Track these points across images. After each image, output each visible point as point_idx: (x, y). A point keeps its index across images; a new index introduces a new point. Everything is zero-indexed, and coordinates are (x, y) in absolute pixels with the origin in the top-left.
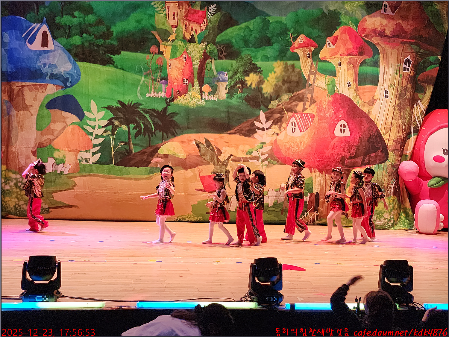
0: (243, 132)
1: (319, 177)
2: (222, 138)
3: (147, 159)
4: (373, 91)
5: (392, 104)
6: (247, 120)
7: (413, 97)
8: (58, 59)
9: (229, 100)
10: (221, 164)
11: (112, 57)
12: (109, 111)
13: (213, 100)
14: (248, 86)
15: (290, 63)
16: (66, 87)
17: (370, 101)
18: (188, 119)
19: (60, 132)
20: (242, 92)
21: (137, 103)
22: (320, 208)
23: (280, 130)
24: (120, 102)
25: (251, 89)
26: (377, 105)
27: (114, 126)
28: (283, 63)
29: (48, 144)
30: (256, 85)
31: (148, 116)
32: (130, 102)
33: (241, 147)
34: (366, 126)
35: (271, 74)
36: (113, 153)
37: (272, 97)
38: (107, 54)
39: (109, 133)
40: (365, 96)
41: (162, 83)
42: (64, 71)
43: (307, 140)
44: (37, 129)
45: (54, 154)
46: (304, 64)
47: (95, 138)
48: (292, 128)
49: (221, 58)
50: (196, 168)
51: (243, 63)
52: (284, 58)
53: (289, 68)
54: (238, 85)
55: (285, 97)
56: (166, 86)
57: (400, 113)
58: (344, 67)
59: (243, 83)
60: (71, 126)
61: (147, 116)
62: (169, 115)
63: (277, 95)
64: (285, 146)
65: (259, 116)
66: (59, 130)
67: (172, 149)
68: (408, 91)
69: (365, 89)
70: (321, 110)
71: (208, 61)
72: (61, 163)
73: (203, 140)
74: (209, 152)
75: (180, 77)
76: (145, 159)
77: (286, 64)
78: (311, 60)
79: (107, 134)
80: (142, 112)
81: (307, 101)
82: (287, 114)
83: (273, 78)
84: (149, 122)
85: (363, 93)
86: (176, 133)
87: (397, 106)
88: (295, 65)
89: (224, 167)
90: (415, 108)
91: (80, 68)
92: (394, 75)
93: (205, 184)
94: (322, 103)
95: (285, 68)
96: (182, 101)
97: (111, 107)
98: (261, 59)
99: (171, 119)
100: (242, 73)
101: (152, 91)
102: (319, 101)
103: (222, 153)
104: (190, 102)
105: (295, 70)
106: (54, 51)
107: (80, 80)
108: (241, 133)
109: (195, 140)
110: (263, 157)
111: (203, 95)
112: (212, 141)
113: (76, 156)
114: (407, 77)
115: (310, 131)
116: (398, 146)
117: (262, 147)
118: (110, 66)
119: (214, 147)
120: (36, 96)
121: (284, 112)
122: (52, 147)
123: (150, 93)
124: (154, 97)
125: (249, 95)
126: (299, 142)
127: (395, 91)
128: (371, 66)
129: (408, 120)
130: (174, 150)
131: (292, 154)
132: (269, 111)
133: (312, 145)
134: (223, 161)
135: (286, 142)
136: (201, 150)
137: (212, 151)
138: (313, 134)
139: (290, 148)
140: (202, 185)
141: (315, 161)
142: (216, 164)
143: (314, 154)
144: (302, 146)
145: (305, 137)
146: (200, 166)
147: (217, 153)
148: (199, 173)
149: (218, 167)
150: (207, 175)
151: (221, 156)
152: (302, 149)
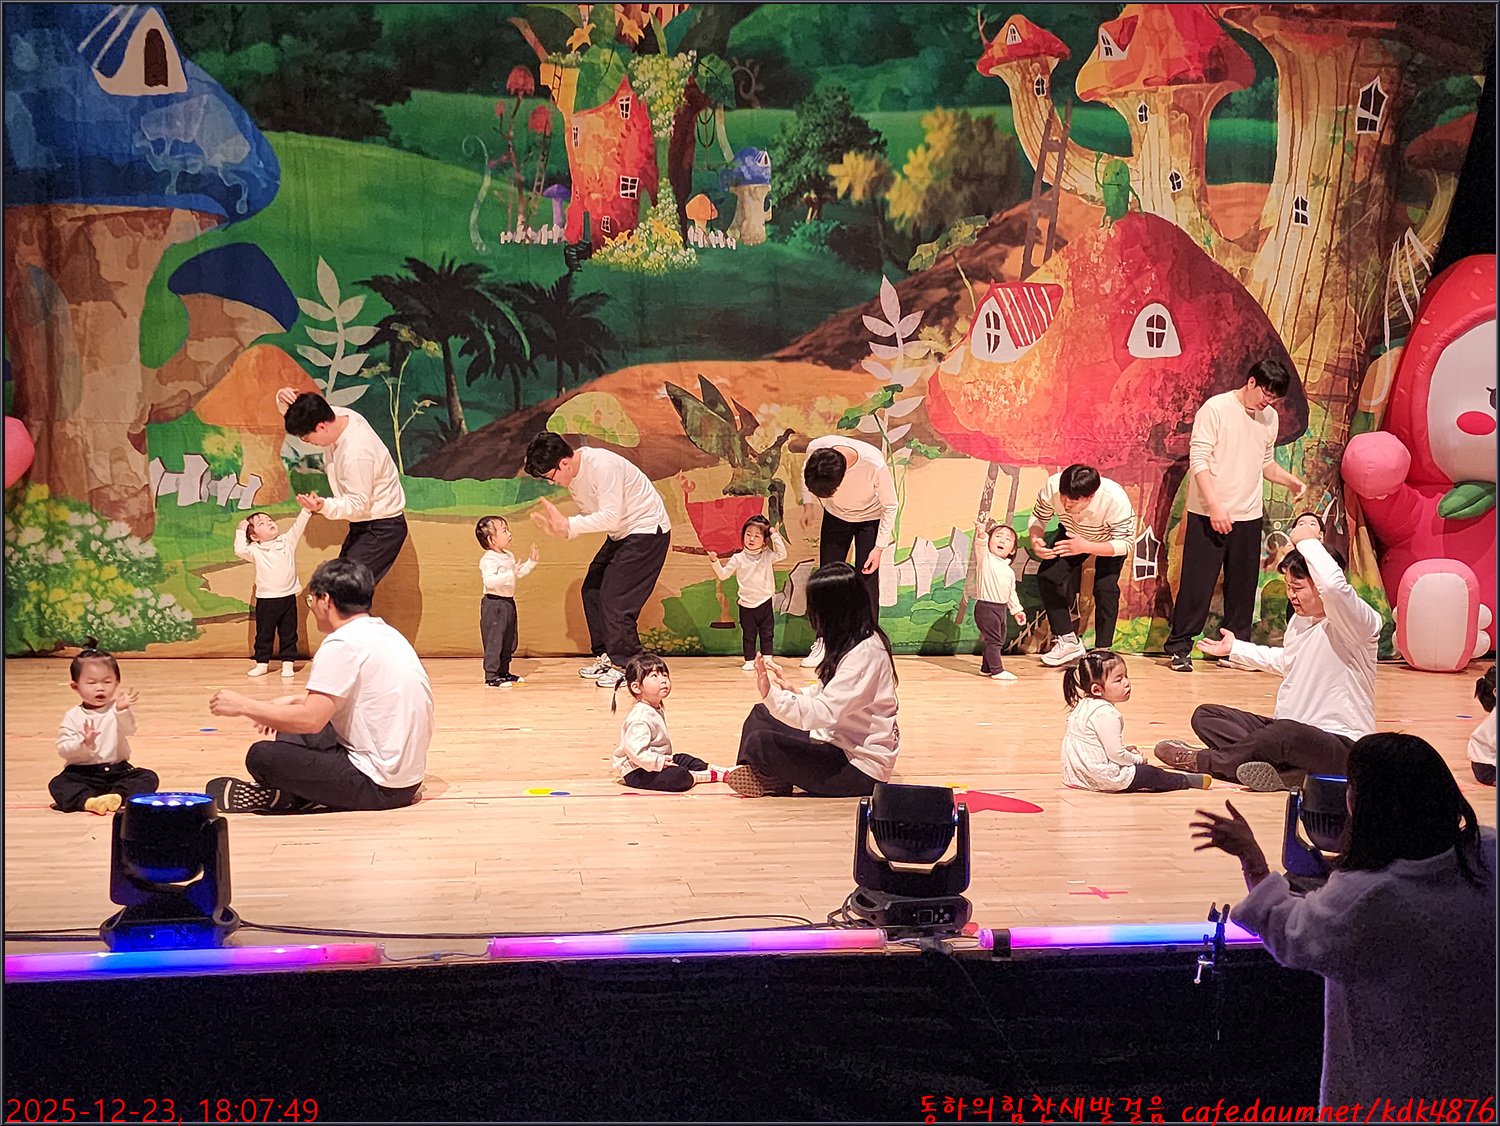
0: (826, 352)
2: (758, 377)
3: (510, 451)
4: (1255, 203)
5: (1319, 245)
6: (840, 311)
7: (1391, 214)
8: (202, 124)
9: (778, 246)
10: (754, 461)
11: (380, 112)
12: (379, 294)
13: (722, 246)
14: (840, 195)
15: (977, 113)
16: (234, 217)
17: (1246, 235)
18: (642, 314)
19: (220, 373)
20: (819, 217)
21: (471, 265)
23: (950, 343)
24: (413, 264)
25: (850, 204)
26: (1268, 249)
27: (398, 346)
28: (955, 116)
29: (182, 410)
30: (864, 191)
31: (508, 309)
32: (447, 264)
33: (821, 404)
34: (1235, 319)
35: (915, 152)
36: (398, 435)
37: (919, 229)
38: (361, 100)
39: (382, 367)
40: (1230, 217)
41: (549, 196)
42: (224, 164)
43: (1039, 373)
44: (142, 361)
45: (203, 442)
46: (1024, 115)
47: (336, 388)
48: (989, 335)
49: (748, 105)
50: (672, 479)
51: (818, 116)
52: (957, 99)
53: (975, 130)
54: (805, 196)
55: (965, 232)
56: (564, 203)
57: (1348, 272)
58: (1158, 121)
59: (822, 185)
60: (256, 350)
61: (505, 307)
62: (577, 302)
63: (935, 225)
64: (966, 395)
65: (877, 297)
66: (216, 363)
67: (591, 418)
68: (1373, 196)
69: (1229, 194)
70: (1084, 272)
71: (702, 114)
72: (228, 474)
73: (695, 382)
74: (715, 422)
75: (612, 173)
76: (505, 451)
77: (965, 116)
78: (1049, 102)
79: (376, 370)
80: (488, 295)
81: (1037, 241)
82: (969, 287)
83: (921, 166)
84: (513, 327)
85: (1224, 210)
86: (605, 363)
87: (1336, 249)
88: (997, 120)
89: (766, 471)
90: (1396, 253)
91: (275, 150)
92: (1327, 147)
93: (704, 531)
94: (1087, 247)
95: (961, 130)
96: (618, 252)
97: (385, 280)
98: (880, 104)
99: (584, 316)
100: (819, 152)
101: (519, 223)
102: (1077, 240)
103: (757, 425)
104: (646, 257)
105: (997, 135)
106: (187, 96)
107: (278, 195)
108: (821, 357)
109: (668, 384)
110: (894, 436)
111: (691, 231)
112: (724, 386)
113: (277, 449)
114: (1369, 151)
115: (1048, 343)
116: (1341, 384)
117: (891, 401)
118: (374, 142)
119: (732, 406)
120: (135, 250)
121: (958, 283)
122: (196, 419)
123: (514, 230)
124: (527, 242)
125: (844, 227)
126: (1011, 382)
127: (1330, 200)
128: (1249, 118)
129: (1373, 298)
130: (598, 419)
131: (989, 420)
132: (910, 279)
133: (1054, 389)
134: (763, 452)
135: (970, 383)
136: (689, 416)
137: (726, 419)
138: (1057, 351)
139: (982, 401)
140: (696, 535)
141: (1066, 443)
142: (738, 461)
143: (1063, 420)
144: (1021, 395)
145: (1031, 365)
146: (685, 469)
147: (742, 426)
148: (684, 493)
149: (747, 473)
150: (709, 500)
151: (755, 434)
152: (1021, 404)
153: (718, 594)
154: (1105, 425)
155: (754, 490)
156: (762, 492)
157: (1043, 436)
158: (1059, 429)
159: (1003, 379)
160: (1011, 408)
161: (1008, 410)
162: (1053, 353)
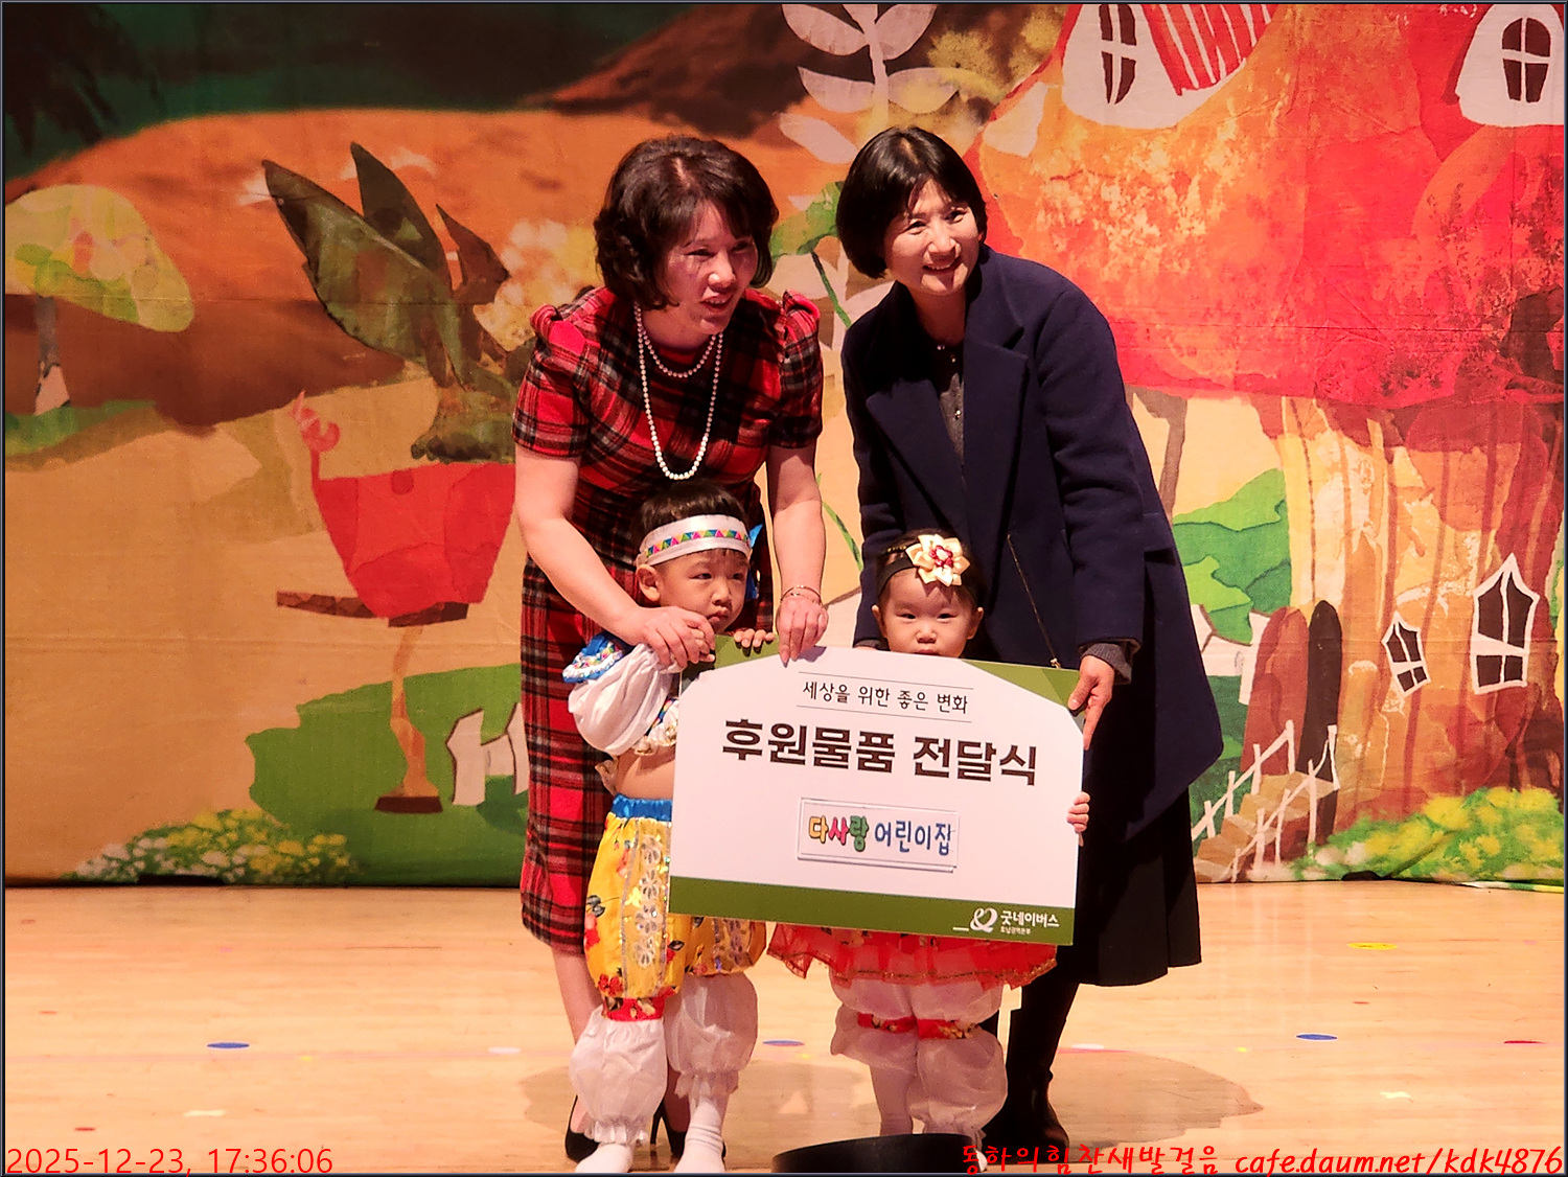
0: (688, 90)
1: (1339, 477)
2: (510, 152)
10: (496, 369)
22: (1344, 738)
23: (1007, 74)
43: (1236, 159)
48: (1108, 57)
50: (277, 414)
64: (1049, 208)
67: (67, 252)
73: (342, 162)
74: (393, 270)
86: (105, 109)
93: (362, 554)
103: (504, 275)
108: (673, 105)
109: (270, 169)
112: (417, 173)
115: (1259, 82)
119: (438, 225)
126: (1165, 178)
130: (83, 257)
131: (1109, 273)
133: (1272, 199)
134: (519, 347)
135: (1060, 178)
136: (325, 252)
137: (422, 260)
138: (1280, 104)
139: (1093, 225)
140: (339, 564)
141: (1303, 338)
142: (453, 368)
143: (1296, 280)
144: (1190, 213)
145: (1215, 135)
146: (313, 391)
147: (465, 278)
148: (308, 453)
149: (476, 399)
150: (374, 471)
151: (496, 299)
152: (1190, 238)
153: (398, 725)
154: (1400, 297)
155: (495, 448)
157: (1244, 319)
158: (1285, 302)
159: (1144, 171)
160: (1165, 245)
161: (1158, 250)
162: (1271, 108)
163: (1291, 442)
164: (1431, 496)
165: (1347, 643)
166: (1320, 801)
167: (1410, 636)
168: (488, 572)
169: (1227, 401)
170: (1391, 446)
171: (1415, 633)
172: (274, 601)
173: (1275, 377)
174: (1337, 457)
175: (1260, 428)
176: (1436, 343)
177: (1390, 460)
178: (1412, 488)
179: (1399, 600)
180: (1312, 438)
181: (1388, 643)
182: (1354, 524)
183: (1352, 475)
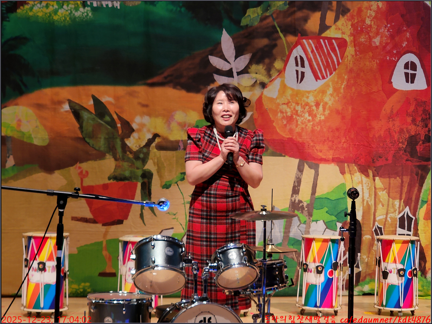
0: (183, 80)
1: (361, 185)
2: (135, 97)
6: (193, 52)
10: (131, 156)
13: (110, 6)
18: (52, 52)
22: (362, 257)
23: (270, 76)
33: (179, 116)
43: (332, 99)
48: (297, 71)
50: (72, 168)
64: (282, 112)
65: (219, 43)
70: (362, 31)
73: (89, 100)
74: (103, 129)
81: (329, 9)
82: (283, 38)
86: (25, 86)
89: (139, 164)
93: (94, 207)
94: (363, 13)
102: (356, 9)
103: (133, 130)
104: (56, 12)
108: (179, 84)
109: (70, 102)
112: (110, 103)
115: (338, 78)
119: (115, 117)
121: (276, 35)
126: (313, 104)
131: (298, 130)
132: (242, 32)
133: (342, 109)
134: (137, 150)
135: (284, 104)
136: (84, 124)
137: (111, 126)
138: (344, 84)
139: (293, 117)
140: (88, 209)
141: (351, 147)
142: (119, 156)
143: (349, 132)
144: (320, 113)
145: (326, 92)
146: (81, 162)
147: (122, 131)
148: (80, 179)
149: (125, 164)
150: (98, 184)
151: (131, 137)
152: (320, 120)
153: (104, 253)
154: (377, 136)
155: (131, 178)
156: (136, 178)
157: (335, 142)
158: (346, 138)
159: (307, 102)
160: (313, 122)
161: (311, 123)
162: (342, 85)
163: (348, 176)
164: (386, 190)
165: (363, 231)
166: (356, 274)
167: (380, 229)
168: (129, 211)
169: (330, 165)
170: (374, 177)
171: (381, 228)
172: (70, 219)
173: (343, 158)
174: (360, 180)
175: (339, 172)
176: (387, 149)
177: (374, 180)
178: (380, 188)
179: (377, 219)
180: (353, 175)
181: (374, 231)
182: (365, 198)
183: (364, 185)
